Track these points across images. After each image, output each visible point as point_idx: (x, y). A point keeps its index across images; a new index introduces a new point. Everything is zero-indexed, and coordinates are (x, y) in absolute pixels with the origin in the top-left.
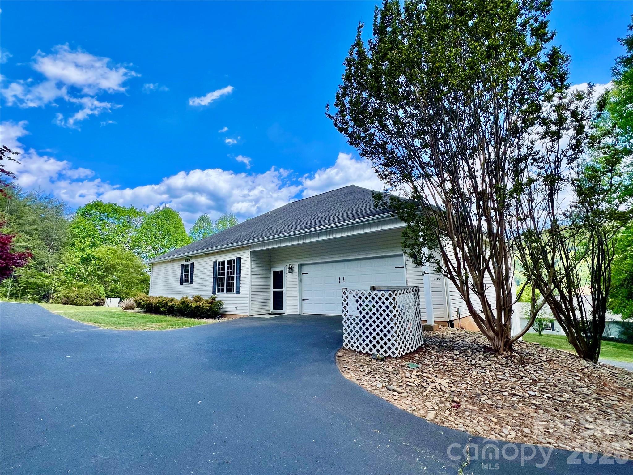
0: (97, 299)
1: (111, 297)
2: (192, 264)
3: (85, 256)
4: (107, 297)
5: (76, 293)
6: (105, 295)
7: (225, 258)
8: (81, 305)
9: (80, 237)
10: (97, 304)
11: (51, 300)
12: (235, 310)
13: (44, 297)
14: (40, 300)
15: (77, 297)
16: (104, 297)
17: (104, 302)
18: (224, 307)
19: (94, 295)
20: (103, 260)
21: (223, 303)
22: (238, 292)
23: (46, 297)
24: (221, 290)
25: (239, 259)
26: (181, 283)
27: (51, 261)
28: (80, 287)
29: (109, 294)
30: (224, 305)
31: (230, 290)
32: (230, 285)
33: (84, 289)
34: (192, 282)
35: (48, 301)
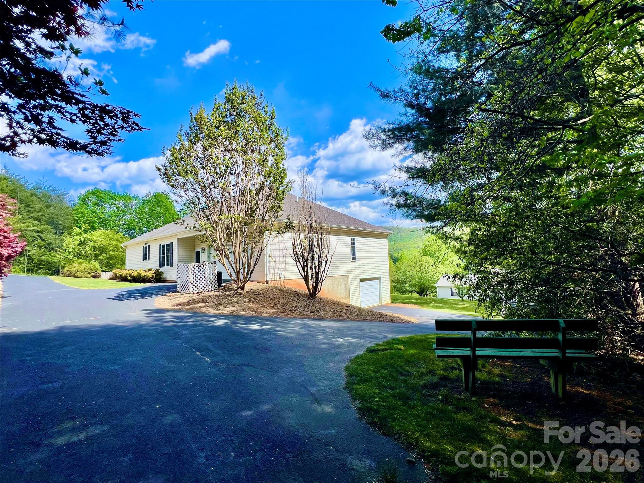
0: (94, 272)
1: (106, 271)
2: (149, 246)
3: (82, 239)
4: (103, 271)
5: (76, 268)
6: (100, 269)
7: (165, 243)
8: (81, 277)
9: (80, 222)
10: (94, 277)
11: (60, 274)
12: (170, 278)
13: (55, 273)
14: (52, 275)
15: (78, 271)
16: (99, 271)
17: (100, 275)
18: (164, 276)
19: (91, 270)
20: (98, 242)
21: (163, 273)
22: (172, 266)
23: (56, 272)
24: (163, 265)
25: (172, 243)
26: (143, 260)
27: (57, 242)
28: (80, 263)
29: (104, 269)
30: (164, 274)
31: (168, 265)
32: (168, 261)
33: (83, 265)
34: (149, 260)
35: (58, 275)
